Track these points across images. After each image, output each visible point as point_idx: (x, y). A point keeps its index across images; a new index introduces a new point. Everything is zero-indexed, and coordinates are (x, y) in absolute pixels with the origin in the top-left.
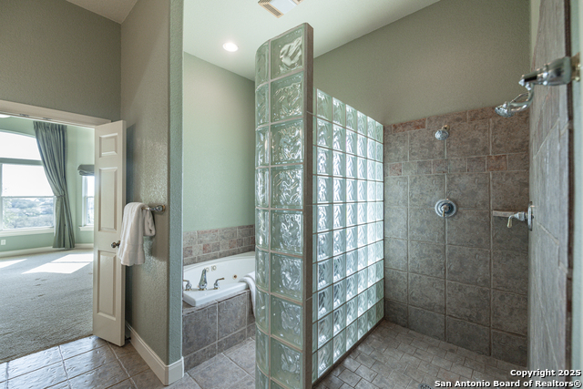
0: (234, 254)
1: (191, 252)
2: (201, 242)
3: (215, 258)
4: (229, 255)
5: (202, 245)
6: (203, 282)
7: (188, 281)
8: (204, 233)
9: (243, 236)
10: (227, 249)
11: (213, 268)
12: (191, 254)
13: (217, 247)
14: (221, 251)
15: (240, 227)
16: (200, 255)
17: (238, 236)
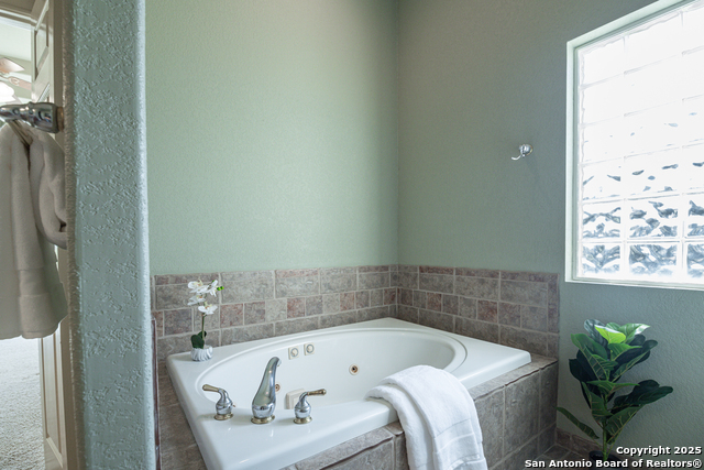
0: (351, 321)
1: (262, 313)
2: (283, 293)
3: (313, 327)
4: (342, 323)
5: (285, 300)
6: (266, 396)
7: (223, 393)
8: (289, 275)
9: (369, 287)
10: (338, 311)
11: (308, 350)
12: (263, 318)
13: (317, 306)
14: (325, 314)
15: (363, 269)
16: (283, 320)
17: (359, 286)
